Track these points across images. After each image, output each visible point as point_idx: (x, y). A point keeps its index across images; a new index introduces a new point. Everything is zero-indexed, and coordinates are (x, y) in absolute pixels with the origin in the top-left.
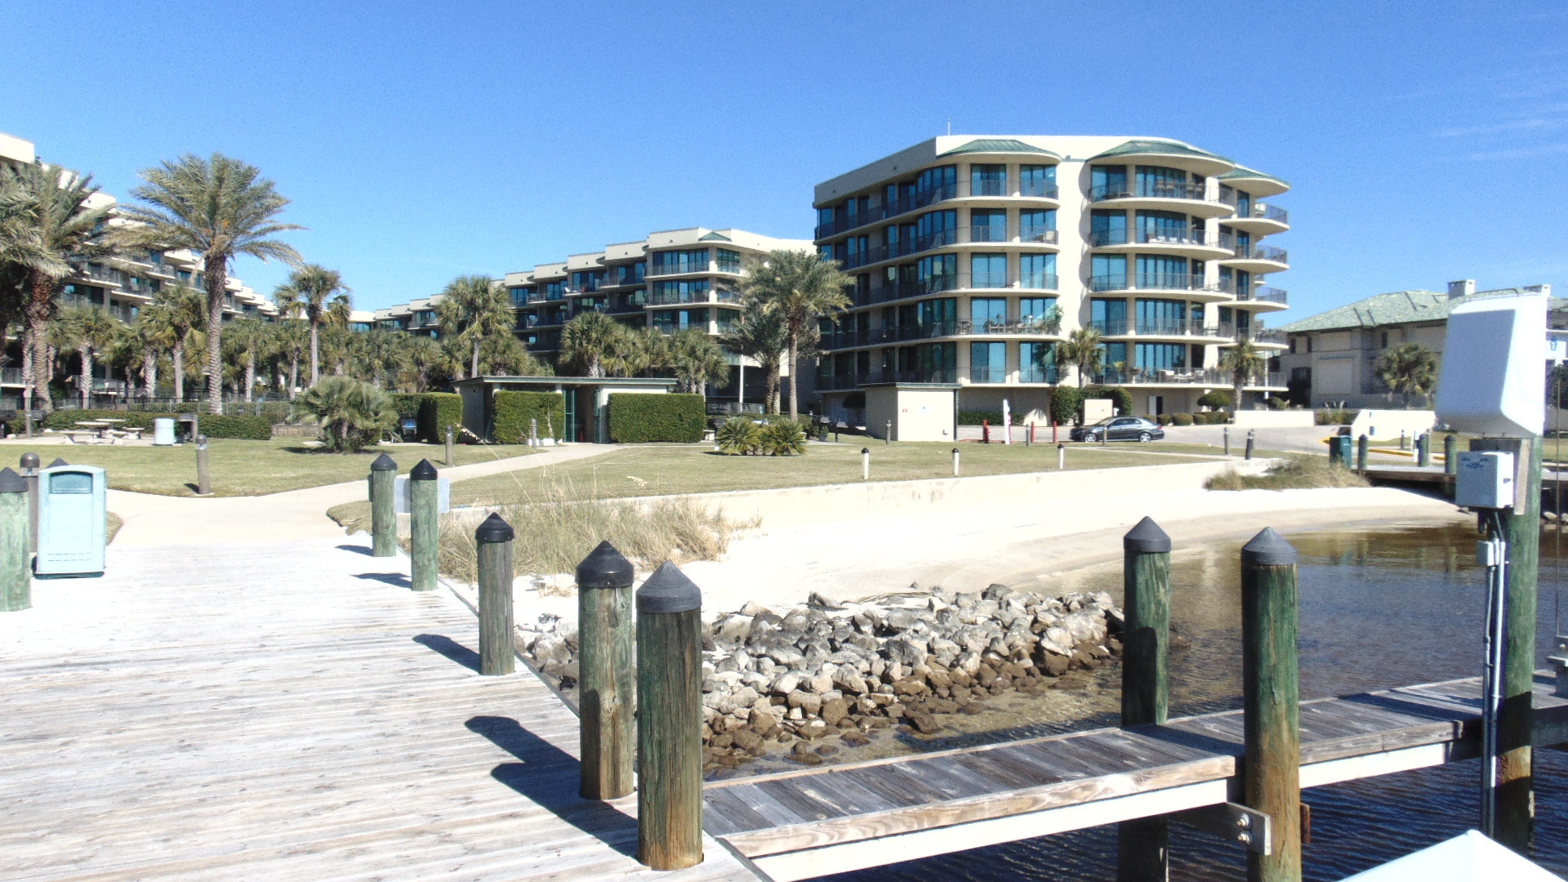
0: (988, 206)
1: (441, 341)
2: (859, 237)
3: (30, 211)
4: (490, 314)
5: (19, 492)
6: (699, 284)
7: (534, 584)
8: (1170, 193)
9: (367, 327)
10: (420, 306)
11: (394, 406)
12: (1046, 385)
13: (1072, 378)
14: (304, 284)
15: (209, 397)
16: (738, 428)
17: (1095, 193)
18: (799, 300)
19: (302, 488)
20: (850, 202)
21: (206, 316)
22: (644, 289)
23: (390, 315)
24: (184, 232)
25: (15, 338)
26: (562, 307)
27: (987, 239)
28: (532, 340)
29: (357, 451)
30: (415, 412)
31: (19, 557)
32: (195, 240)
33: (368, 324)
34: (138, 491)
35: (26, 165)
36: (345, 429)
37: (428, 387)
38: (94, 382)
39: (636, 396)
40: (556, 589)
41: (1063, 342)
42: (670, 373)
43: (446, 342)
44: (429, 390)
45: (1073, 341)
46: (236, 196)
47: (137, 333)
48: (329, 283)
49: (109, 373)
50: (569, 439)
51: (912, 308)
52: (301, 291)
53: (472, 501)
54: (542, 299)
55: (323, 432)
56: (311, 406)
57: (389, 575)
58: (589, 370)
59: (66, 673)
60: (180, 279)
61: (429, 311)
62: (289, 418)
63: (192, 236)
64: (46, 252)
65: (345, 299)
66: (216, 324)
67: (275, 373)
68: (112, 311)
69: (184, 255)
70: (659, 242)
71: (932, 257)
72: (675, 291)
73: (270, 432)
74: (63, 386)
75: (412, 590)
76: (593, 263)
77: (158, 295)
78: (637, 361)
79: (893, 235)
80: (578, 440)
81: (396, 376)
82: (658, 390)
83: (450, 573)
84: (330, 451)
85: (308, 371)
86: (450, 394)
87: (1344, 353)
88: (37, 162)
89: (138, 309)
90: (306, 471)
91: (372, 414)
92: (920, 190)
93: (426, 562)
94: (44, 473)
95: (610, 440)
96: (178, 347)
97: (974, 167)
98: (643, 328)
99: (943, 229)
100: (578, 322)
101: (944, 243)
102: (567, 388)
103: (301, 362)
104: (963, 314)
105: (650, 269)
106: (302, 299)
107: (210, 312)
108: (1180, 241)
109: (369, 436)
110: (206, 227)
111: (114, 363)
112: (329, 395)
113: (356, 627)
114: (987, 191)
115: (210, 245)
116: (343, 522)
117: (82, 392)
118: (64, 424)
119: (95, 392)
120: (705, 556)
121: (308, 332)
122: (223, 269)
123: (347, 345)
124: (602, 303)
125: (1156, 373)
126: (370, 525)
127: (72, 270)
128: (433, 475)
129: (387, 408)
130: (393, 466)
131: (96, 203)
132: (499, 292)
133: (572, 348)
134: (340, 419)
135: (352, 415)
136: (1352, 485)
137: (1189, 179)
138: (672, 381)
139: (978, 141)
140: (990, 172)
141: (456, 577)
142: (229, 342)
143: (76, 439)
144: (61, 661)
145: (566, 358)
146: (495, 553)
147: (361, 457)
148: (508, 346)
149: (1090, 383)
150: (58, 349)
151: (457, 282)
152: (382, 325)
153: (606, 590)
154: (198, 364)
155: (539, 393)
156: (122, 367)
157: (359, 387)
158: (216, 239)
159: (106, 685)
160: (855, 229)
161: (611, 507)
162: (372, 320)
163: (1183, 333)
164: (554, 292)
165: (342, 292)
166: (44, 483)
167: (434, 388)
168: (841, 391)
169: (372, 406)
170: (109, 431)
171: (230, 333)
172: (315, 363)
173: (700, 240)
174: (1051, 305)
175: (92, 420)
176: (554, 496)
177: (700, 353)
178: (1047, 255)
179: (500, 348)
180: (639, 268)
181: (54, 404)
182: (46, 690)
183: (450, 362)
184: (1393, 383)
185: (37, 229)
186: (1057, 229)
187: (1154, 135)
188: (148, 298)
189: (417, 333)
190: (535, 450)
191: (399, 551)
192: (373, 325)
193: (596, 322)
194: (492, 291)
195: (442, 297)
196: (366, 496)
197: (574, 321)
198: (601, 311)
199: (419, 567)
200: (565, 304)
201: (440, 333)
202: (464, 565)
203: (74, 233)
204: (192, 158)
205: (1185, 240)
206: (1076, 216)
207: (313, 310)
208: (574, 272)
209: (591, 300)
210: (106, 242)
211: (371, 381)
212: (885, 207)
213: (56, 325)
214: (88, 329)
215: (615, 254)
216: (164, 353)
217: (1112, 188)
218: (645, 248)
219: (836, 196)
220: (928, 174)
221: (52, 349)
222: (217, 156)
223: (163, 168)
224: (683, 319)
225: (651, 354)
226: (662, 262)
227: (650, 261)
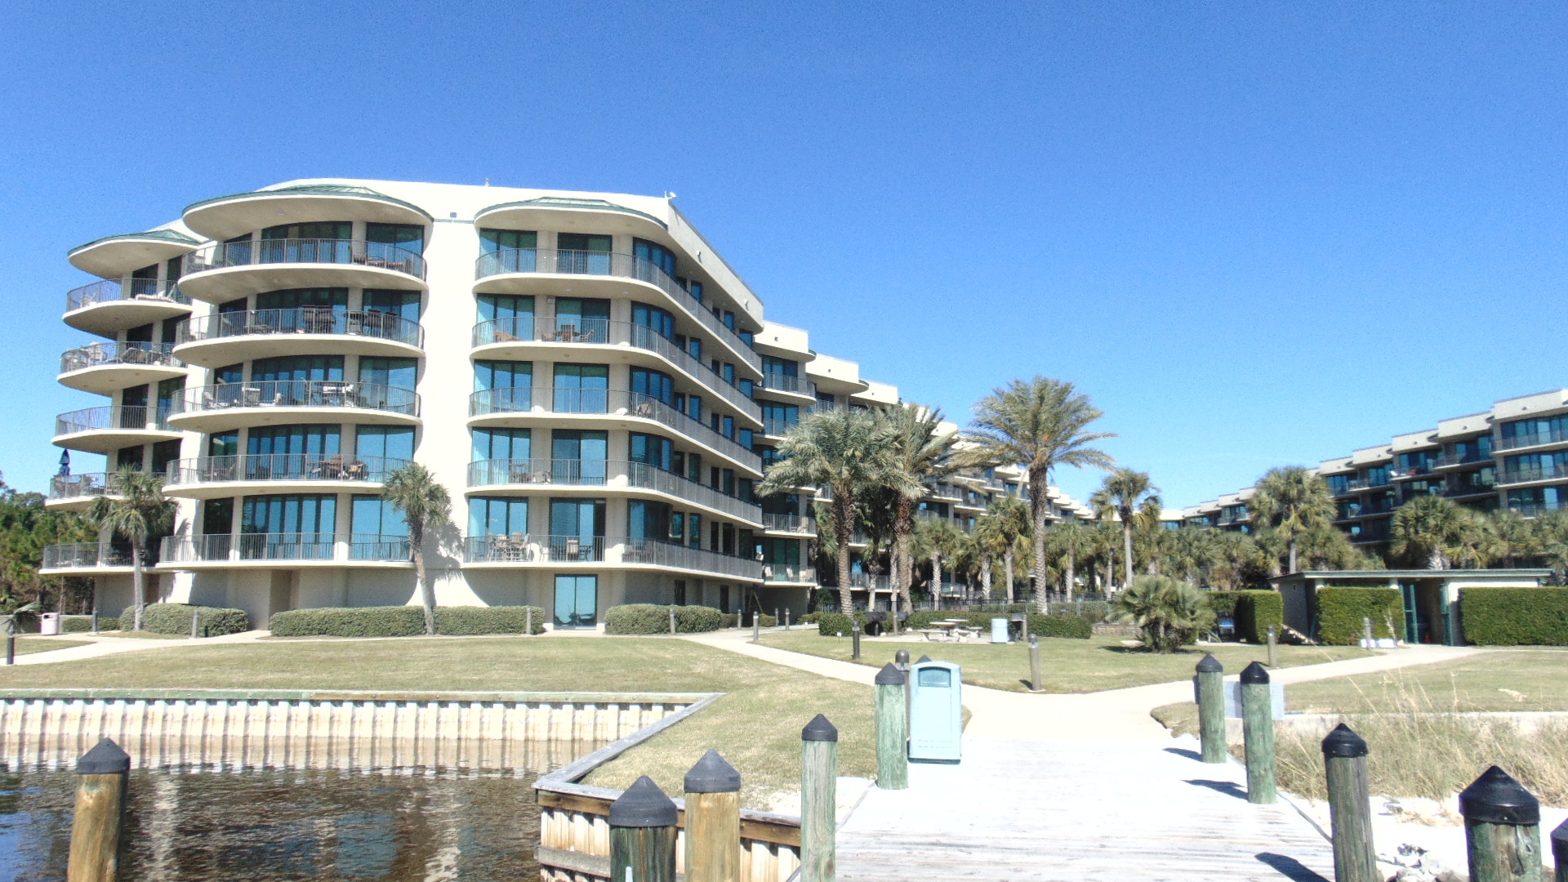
1: (1254, 536)
3: (896, 443)
4: (1307, 506)
5: (898, 684)
7: (1389, 807)
9: (1176, 525)
10: (1229, 501)
11: (1210, 605)
14: (1116, 488)
15: (1035, 598)
19: (1124, 687)
21: (1031, 523)
22: (1492, 466)
23: (1199, 512)
24: (1012, 449)
25: (884, 550)
26: (1389, 493)
28: (1356, 530)
29: (1175, 650)
30: (1232, 610)
31: (899, 741)
32: (1021, 455)
33: (1178, 522)
34: (981, 686)
35: (893, 406)
36: (1162, 629)
37: (1242, 584)
38: (942, 586)
39: (1495, 590)
40: (1417, 816)
42: (1538, 562)
43: (1258, 537)
44: (1244, 587)
46: (1054, 411)
47: (974, 542)
48: (1139, 485)
49: (953, 578)
50: (1411, 640)
52: (1113, 494)
53: (1304, 707)
54: (1364, 485)
55: (1141, 631)
56: (1128, 605)
57: (1223, 783)
58: (1429, 562)
59: (938, 852)
60: (1008, 491)
61: (1239, 506)
62: (1108, 618)
63: (1019, 452)
64: (907, 476)
65: (1154, 499)
66: (1040, 529)
67: (1092, 573)
68: (955, 523)
69: (1012, 469)
70: (1507, 411)
72: (1535, 466)
73: (1091, 632)
74: (919, 591)
75: (1249, 801)
76: (1422, 442)
77: (991, 506)
78: (1492, 550)
80: (1423, 641)
81: (1208, 573)
82: (1526, 583)
83: (1287, 785)
84: (1149, 650)
85: (1122, 571)
86: (1268, 592)
88: (899, 402)
89: (976, 520)
90: (1127, 670)
91: (1188, 613)
93: (1263, 772)
94: (914, 668)
95: (1464, 642)
96: (1009, 553)
98: (1496, 511)
100: (1410, 509)
102: (1403, 582)
103: (1116, 562)
105: (1499, 442)
106: (1115, 501)
107: (1035, 519)
109: (1186, 636)
110: (1030, 442)
111: (957, 569)
112: (1145, 595)
113: (1193, 837)
115: (1033, 459)
116: (1168, 723)
117: (933, 595)
118: (921, 623)
119: (943, 595)
121: (1121, 533)
122: (1044, 479)
123: (1158, 543)
124: (1439, 485)
126: (1197, 727)
127: (926, 490)
128: (1264, 679)
129: (1204, 607)
130: (1219, 668)
131: (942, 431)
132: (1315, 481)
133: (1406, 536)
134: (1157, 618)
135: (1169, 615)
138: (1544, 573)
141: (1294, 791)
142: (1050, 545)
143: (930, 637)
144: (933, 840)
145: (1399, 548)
146: (1346, 769)
147: (1180, 657)
148: (1329, 539)
150: (915, 559)
151: (1268, 475)
152: (1191, 523)
153: (1502, 827)
154: (1025, 567)
155: (1370, 588)
156: (963, 574)
157: (1174, 585)
158: (1038, 452)
159: (968, 868)
161: (1481, 723)
162: (1181, 518)
164: (1378, 477)
165: (1153, 492)
166: (914, 677)
167: (1250, 585)
169: (1188, 605)
170: (955, 630)
171: (1051, 538)
172: (1129, 564)
173: (1564, 403)
175: (942, 620)
176: (1403, 706)
179: (1320, 540)
180: (1482, 442)
181: (913, 606)
182: (924, 865)
183: (1265, 558)
185: (900, 457)
188: (983, 511)
189: (1228, 529)
190: (1369, 652)
191: (1229, 757)
192: (1182, 523)
193: (1434, 506)
194: (1306, 482)
195: (1252, 491)
196: (1192, 697)
197: (1405, 507)
198: (1438, 493)
199: (1256, 777)
200: (1392, 489)
201: (1252, 527)
202: (1300, 777)
203: (927, 459)
204: (1017, 382)
207: (1125, 512)
208: (1401, 454)
209: (1424, 483)
210: (950, 463)
211: (1183, 579)
213: (914, 537)
214: (937, 540)
215: (1450, 429)
216: (997, 558)
218: (1489, 420)
221: (911, 558)
222: (1037, 378)
223: (994, 394)
224: (1550, 496)
225: (1509, 540)
226: (1514, 434)
227: (1497, 435)
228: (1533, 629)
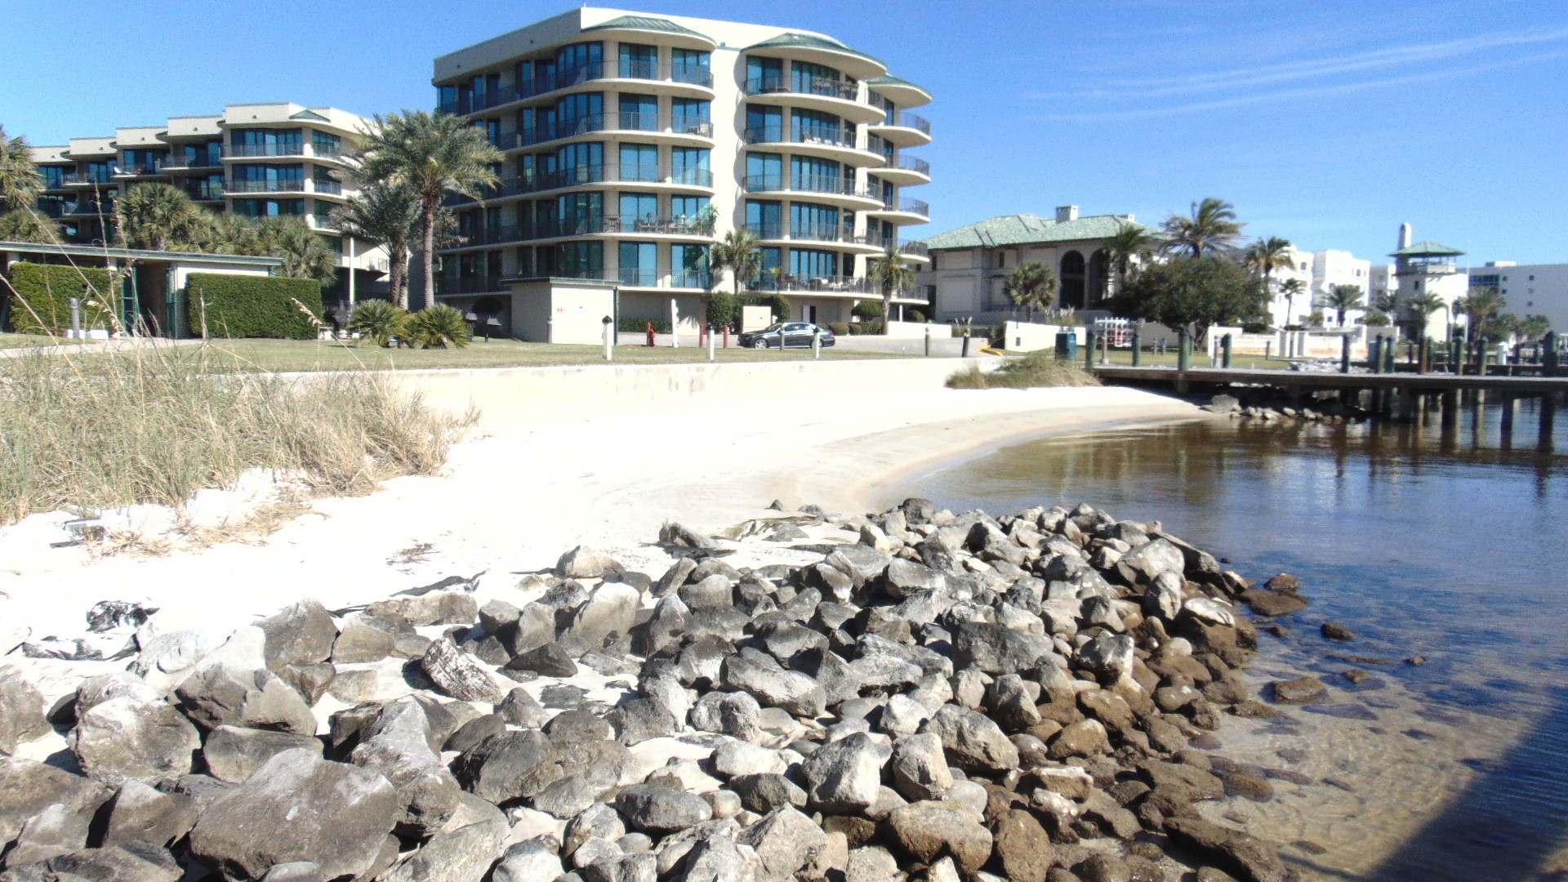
0: (638, 91)
2: (489, 121)
6: (292, 170)
8: (826, 92)
12: (701, 291)
13: (727, 283)
16: (377, 315)
17: (751, 86)
18: (434, 173)
20: (477, 80)
22: (221, 173)
27: (637, 127)
28: (71, 231)
39: (227, 277)
41: (718, 244)
45: (729, 243)
51: (552, 202)
54: (83, 181)
58: (156, 244)
70: (239, 116)
71: (576, 144)
72: (261, 177)
76: (151, 139)
79: (530, 120)
87: (966, 273)
92: (562, 68)
95: (191, 334)
97: (622, 45)
98: (223, 214)
99: (588, 114)
100: (136, 195)
101: (589, 129)
104: (611, 210)
105: (228, 148)
108: (834, 143)
114: (637, 74)
120: (418, 466)
125: (811, 281)
133: (128, 226)
136: (1088, 384)
137: (843, 80)
138: (273, 264)
139: (628, 17)
140: (640, 53)
149: (744, 290)
160: (486, 111)
163: (836, 240)
164: (98, 172)
168: (470, 295)
173: (291, 117)
174: (704, 205)
177: (299, 244)
178: (701, 150)
180: (213, 148)
184: (1019, 299)
186: (712, 121)
187: (811, 30)
190: (75, 340)
193: (162, 195)
205: (839, 144)
206: (732, 110)
208: (126, 149)
212: (520, 89)
215: (180, 128)
217: (768, 81)
218: (221, 124)
219: (459, 72)
220: (571, 51)
224: (272, 208)
225: (235, 243)
226: (243, 142)
227: (227, 140)
228: (262, 321)
